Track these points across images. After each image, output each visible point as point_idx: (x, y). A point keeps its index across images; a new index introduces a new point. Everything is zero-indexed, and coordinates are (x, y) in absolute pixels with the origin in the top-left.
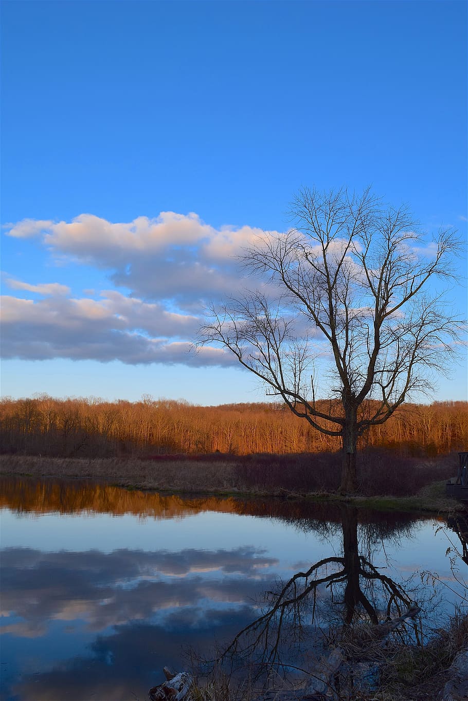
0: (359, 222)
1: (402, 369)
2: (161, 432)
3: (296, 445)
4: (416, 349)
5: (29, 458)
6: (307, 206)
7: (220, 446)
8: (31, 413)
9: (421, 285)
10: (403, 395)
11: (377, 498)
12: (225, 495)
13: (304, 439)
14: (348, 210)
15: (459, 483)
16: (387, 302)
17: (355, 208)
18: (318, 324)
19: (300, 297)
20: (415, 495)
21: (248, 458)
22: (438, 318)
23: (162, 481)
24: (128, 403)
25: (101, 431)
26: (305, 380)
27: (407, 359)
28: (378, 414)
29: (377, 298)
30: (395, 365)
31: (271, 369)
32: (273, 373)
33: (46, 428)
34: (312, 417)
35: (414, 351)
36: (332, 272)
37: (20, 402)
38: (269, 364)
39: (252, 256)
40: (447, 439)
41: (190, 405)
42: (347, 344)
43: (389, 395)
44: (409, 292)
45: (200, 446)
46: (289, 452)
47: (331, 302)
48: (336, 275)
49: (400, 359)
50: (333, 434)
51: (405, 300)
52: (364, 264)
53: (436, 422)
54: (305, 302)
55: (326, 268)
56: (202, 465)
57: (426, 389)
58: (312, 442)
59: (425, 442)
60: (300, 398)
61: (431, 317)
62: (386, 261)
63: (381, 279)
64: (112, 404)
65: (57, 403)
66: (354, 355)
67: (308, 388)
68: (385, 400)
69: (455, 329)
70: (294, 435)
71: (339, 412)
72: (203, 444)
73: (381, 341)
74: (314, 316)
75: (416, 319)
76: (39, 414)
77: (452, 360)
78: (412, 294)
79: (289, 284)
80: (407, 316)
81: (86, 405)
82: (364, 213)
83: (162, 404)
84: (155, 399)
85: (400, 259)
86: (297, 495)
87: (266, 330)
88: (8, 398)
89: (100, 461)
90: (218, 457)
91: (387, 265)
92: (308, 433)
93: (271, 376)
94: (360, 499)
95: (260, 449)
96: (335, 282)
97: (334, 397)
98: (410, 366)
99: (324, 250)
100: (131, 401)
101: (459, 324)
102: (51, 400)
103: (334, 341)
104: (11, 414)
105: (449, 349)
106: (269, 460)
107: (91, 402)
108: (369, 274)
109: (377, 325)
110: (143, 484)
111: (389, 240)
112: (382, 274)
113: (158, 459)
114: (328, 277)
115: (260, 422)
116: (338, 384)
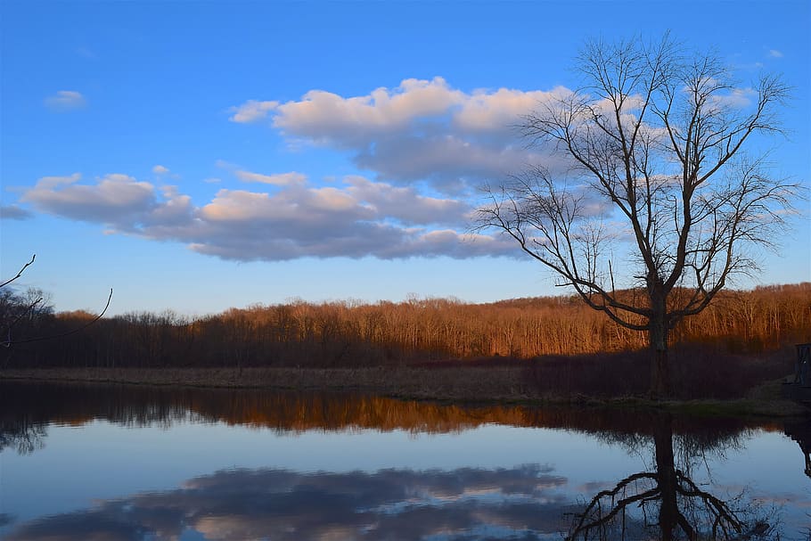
0: (658, 74)
1: (720, 247)
2: (431, 335)
3: (589, 344)
4: (736, 222)
5: (287, 370)
6: (593, 58)
7: (499, 348)
8: (285, 320)
9: (739, 144)
10: (723, 279)
11: (695, 402)
12: (514, 403)
13: (598, 337)
14: (644, 59)
15: (798, 381)
16: (697, 168)
17: (652, 58)
18: (615, 199)
19: (591, 168)
20: (742, 397)
21: (533, 362)
22: (763, 183)
23: (439, 389)
24: (392, 304)
25: (363, 336)
26: (602, 267)
27: (726, 235)
28: (692, 303)
29: (685, 163)
30: (711, 243)
31: (559, 256)
32: (562, 261)
33: (302, 336)
34: (612, 310)
35: (735, 224)
36: (628, 137)
37: (272, 308)
38: (557, 249)
39: (531, 124)
40: (775, 331)
41: (462, 303)
42: (650, 221)
43: (705, 279)
44: (725, 154)
45: (476, 349)
46: (581, 352)
47: (628, 172)
48: (633, 140)
49: (717, 235)
50: (638, 328)
51: (720, 164)
52: (667, 124)
53: (761, 311)
54: (597, 174)
55: (621, 132)
56: (480, 370)
57: (751, 270)
58: (608, 340)
59: (748, 335)
60: (596, 288)
61: (754, 182)
62: (694, 118)
63: (689, 140)
64: (374, 306)
65: (312, 308)
66: (659, 233)
67: (606, 276)
68: (701, 285)
69: (785, 194)
70: (587, 332)
71: (645, 302)
72: (480, 346)
73: (692, 215)
74: (609, 189)
75: (736, 186)
76: (294, 321)
77: (782, 233)
78: (728, 156)
79: (577, 154)
80: (724, 183)
81: (345, 308)
82: (665, 62)
83: (430, 303)
84: (422, 298)
85: (710, 114)
86: (599, 401)
87: (552, 210)
88: (259, 305)
89: (365, 370)
90: (498, 361)
91: (696, 122)
92: (603, 329)
93: (560, 264)
94: (676, 403)
95: (547, 350)
96: (632, 148)
97: (638, 285)
98: (731, 243)
99: (617, 111)
100: (394, 302)
101: (791, 189)
102: (305, 305)
103: (634, 218)
104: (264, 322)
105: (779, 220)
106: (558, 362)
107: (350, 305)
108: (674, 136)
109: (687, 196)
110: (417, 393)
111: (696, 92)
112: (689, 134)
113: (430, 365)
114: (623, 142)
115: (545, 319)
116: (642, 269)
